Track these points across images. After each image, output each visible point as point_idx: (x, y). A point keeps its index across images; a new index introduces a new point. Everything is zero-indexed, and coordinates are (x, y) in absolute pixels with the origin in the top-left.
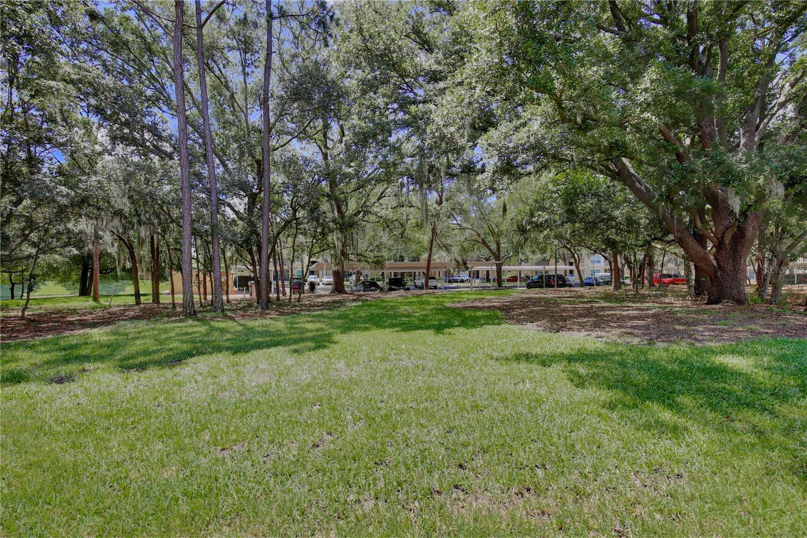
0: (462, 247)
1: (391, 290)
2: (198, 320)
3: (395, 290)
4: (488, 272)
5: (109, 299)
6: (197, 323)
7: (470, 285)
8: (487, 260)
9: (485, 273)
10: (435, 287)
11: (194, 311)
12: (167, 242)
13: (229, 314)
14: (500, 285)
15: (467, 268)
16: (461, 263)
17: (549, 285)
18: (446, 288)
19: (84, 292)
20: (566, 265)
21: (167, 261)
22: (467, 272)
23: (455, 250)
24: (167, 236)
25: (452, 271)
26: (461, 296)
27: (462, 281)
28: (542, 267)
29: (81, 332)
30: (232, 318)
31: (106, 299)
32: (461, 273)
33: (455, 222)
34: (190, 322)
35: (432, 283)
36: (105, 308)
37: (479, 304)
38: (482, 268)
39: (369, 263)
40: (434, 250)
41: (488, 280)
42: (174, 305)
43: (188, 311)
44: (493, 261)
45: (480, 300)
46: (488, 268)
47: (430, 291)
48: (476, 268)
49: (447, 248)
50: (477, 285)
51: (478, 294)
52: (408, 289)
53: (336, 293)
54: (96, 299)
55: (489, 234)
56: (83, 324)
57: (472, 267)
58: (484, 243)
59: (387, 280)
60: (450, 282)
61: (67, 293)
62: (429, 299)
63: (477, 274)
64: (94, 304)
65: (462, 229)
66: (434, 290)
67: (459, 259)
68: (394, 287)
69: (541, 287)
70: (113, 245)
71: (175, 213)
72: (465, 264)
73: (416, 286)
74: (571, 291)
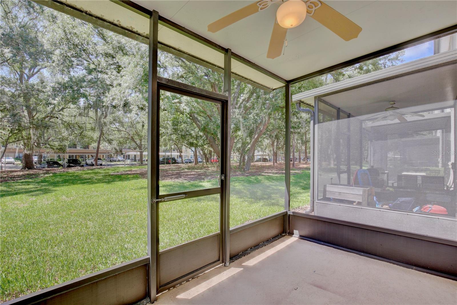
0: (120, 141)
1: (69, 166)
3: (73, 166)
4: (135, 156)
7: (124, 163)
8: (135, 149)
9: (133, 156)
10: (101, 165)
14: (142, 163)
15: (122, 154)
16: (119, 151)
17: (168, 163)
18: (108, 165)
20: (178, 153)
22: (122, 156)
23: (115, 143)
25: (113, 155)
26: (119, 169)
27: (119, 161)
28: (164, 153)
32: (118, 156)
33: (114, 126)
35: (99, 162)
37: (129, 173)
38: (132, 153)
39: (54, 149)
40: (101, 142)
41: (135, 160)
44: (138, 149)
45: (129, 171)
46: (135, 153)
47: (99, 167)
48: (127, 154)
49: (110, 142)
50: (129, 163)
51: (128, 168)
52: (83, 166)
53: (27, 169)
55: (136, 135)
57: (126, 153)
58: (133, 139)
59: (66, 160)
60: (111, 161)
62: (100, 171)
63: (128, 157)
65: (119, 131)
66: (101, 166)
67: (118, 148)
68: (71, 165)
69: (164, 164)
72: (121, 151)
73: (87, 164)
74: (177, 166)
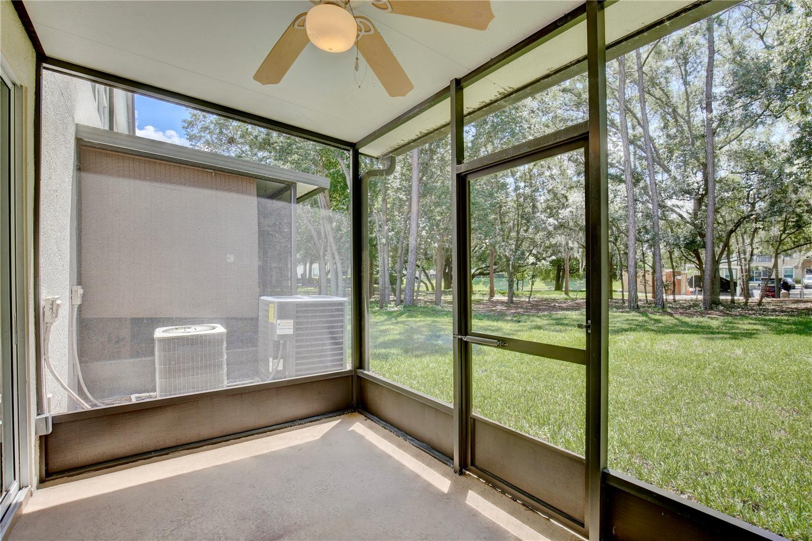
2: (639, 313)
5: (576, 293)
6: (638, 314)
11: (637, 305)
12: (618, 248)
13: (669, 310)
19: (558, 288)
21: (618, 264)
24: (618, 244)
29: (561, 312)
30: (671, 315)
31: (573, 293)
34: (633, 313)
36: (573, 300)
42: (623, 301)
43: (632, 305)
54: (567, 293)
56: (562, 309)
61: (546, 288)
64: (566, 296)
70: (578, 252)
71: (623, 226)
